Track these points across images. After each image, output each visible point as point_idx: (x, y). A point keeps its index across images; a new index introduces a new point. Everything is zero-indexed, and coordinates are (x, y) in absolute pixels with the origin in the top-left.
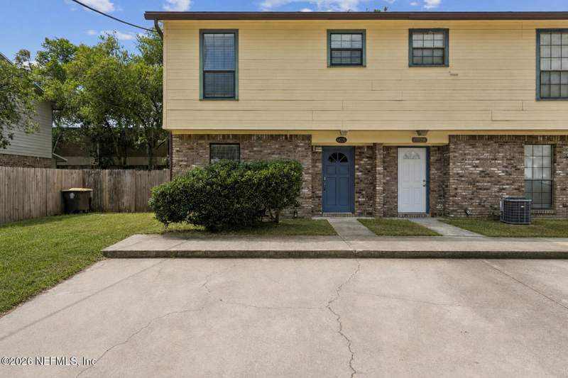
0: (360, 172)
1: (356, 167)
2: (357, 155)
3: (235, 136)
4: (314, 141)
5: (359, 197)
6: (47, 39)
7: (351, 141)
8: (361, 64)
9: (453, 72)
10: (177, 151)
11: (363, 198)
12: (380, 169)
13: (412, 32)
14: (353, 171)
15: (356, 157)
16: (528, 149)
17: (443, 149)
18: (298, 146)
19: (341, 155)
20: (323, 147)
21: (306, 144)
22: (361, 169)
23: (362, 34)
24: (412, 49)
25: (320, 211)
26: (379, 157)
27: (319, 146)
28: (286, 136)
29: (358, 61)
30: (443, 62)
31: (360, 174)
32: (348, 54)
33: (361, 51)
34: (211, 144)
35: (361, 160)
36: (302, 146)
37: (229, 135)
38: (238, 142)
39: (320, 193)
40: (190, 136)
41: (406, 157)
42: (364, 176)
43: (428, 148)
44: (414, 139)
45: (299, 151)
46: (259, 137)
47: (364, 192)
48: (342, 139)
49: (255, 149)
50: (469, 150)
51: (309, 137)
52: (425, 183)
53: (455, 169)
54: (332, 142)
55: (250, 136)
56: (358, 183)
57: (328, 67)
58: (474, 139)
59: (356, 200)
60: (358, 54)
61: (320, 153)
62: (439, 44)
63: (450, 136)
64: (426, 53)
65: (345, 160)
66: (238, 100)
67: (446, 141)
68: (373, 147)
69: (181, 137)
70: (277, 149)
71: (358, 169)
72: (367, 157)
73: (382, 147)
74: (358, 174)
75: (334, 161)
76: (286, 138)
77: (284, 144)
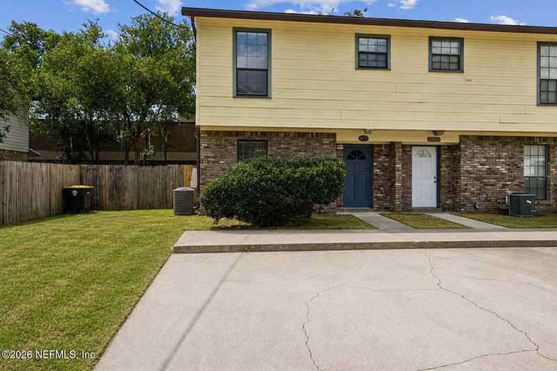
1: (375, 164)
2: (376, 153)
3: (264, 134)
4: (339, 139)
5: (377, 193)
7: (372, 140)
8: (386, 67)
9: (467, 78)
10: (205, 147)
11: (381, 193)
12: (399, 166)
13: (432, 39)
14: (371, 168)
15: (375, 155)
16: (526, 149)
17: (452, 148)
18: (323, 144)
19: (360, 153)
20: (344, 145)
21: (331, 142)
22: (379, 166)
23: (387, 39)
24: (432, 55)
25: (341, 206)
26: (398, 155)
27: (340, 144)
28: (312, 133)
29: (384, 65)
30: (459, 68)
31: (378, 170)
32: (373, 57)
33: (386, 55)
34: (238, 140)
35: (379, 158)
36: (327, 144)
37: (257, 132)
38: (266, 139)
40: (218, 132)
41: (422, 155)
42: (382, 173)
43: (439, 147)
44: (429, 139)
45: (324, 149)
46: (287, 134)
47: (382, 188)
48: (364, 138)
49: (282, 146)
50: (477, 149)
51: (334, 135)
52: (435, 180)
53: (466, 166)
54: (355, 140)
55: (277, 134)
56: (376, 180)
57: (356, 69)
58: (481, 139)
59: (375, 195)
60: (382, 58)
61: (341, 150)
62: (455, 52)
63: (460, 136)
64: (444, 59)
65: (363, 158)
66: (271, 98)
67: (456, 141)
68: (392, 146)
69: (209, 133)
70: (304, 146)
71: (376, 166)
72: (385, 155)
73: (400, 146)
74: (376, 171)
75: (353, 159)
76: (312, 136)
77: (310, 142)
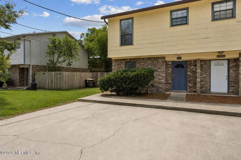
0: (190, 72)
2: (189, 65)
3: (134, 59)
4: (167, 59)
5: (189, 84)
6: (88, 28)
7: (184, 59)
8: (186, 23)
9: (238, 20)
10: (114, 65)
11: (191, 84)
12: (199, 71)
14: (186, 72)
17: (236, 60)
18: (160, 62)
19: (181, 65)
20: (172, 62)
21: (162, 61)
22: (190, 71)
23: (187, 9)
24: (213, 12)
25: (170, 89)
26: (198, 65)
27: (170, 61)
28: (154, 58)
29: (185, 22)
30: (233, 16)
32: (180, 20)
33: (186, 17)
34: (126, 62)
35: (191, 67)
36: (161, 62)
37: (132, 59)
38: (135, 61)
39: (170, 82)
40: (118, 59)
41: (215, 65)
43: (228, 60)
44: (218, 56)
45: (160, 64)
46: (143, 59)
47: (192, 82)
48: (179, 58)
49: (142, 64)
51: (164, 58)
52: (227, 78)
54: (175, 59)
55: (140, 59)
56: (188, 77)
57: (170, 27)
59: (188, 85)
60: (185, 19)
61: (170, 64)
63: (240, 53)
64: (222, 13)
65: (183, 67)
66: (133, 45)
67: (238, 56)
68: (195, 61)
69: (115, 60)
70: (150, 63)
72: (193, 66)
73: (200, 61)
74: (189, 73)
75: (178, 68)
76: (154, 59)
77: (153, 61)
